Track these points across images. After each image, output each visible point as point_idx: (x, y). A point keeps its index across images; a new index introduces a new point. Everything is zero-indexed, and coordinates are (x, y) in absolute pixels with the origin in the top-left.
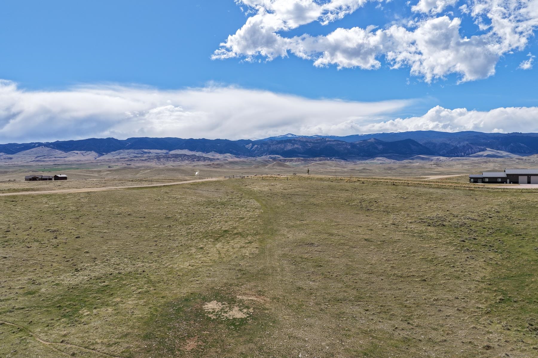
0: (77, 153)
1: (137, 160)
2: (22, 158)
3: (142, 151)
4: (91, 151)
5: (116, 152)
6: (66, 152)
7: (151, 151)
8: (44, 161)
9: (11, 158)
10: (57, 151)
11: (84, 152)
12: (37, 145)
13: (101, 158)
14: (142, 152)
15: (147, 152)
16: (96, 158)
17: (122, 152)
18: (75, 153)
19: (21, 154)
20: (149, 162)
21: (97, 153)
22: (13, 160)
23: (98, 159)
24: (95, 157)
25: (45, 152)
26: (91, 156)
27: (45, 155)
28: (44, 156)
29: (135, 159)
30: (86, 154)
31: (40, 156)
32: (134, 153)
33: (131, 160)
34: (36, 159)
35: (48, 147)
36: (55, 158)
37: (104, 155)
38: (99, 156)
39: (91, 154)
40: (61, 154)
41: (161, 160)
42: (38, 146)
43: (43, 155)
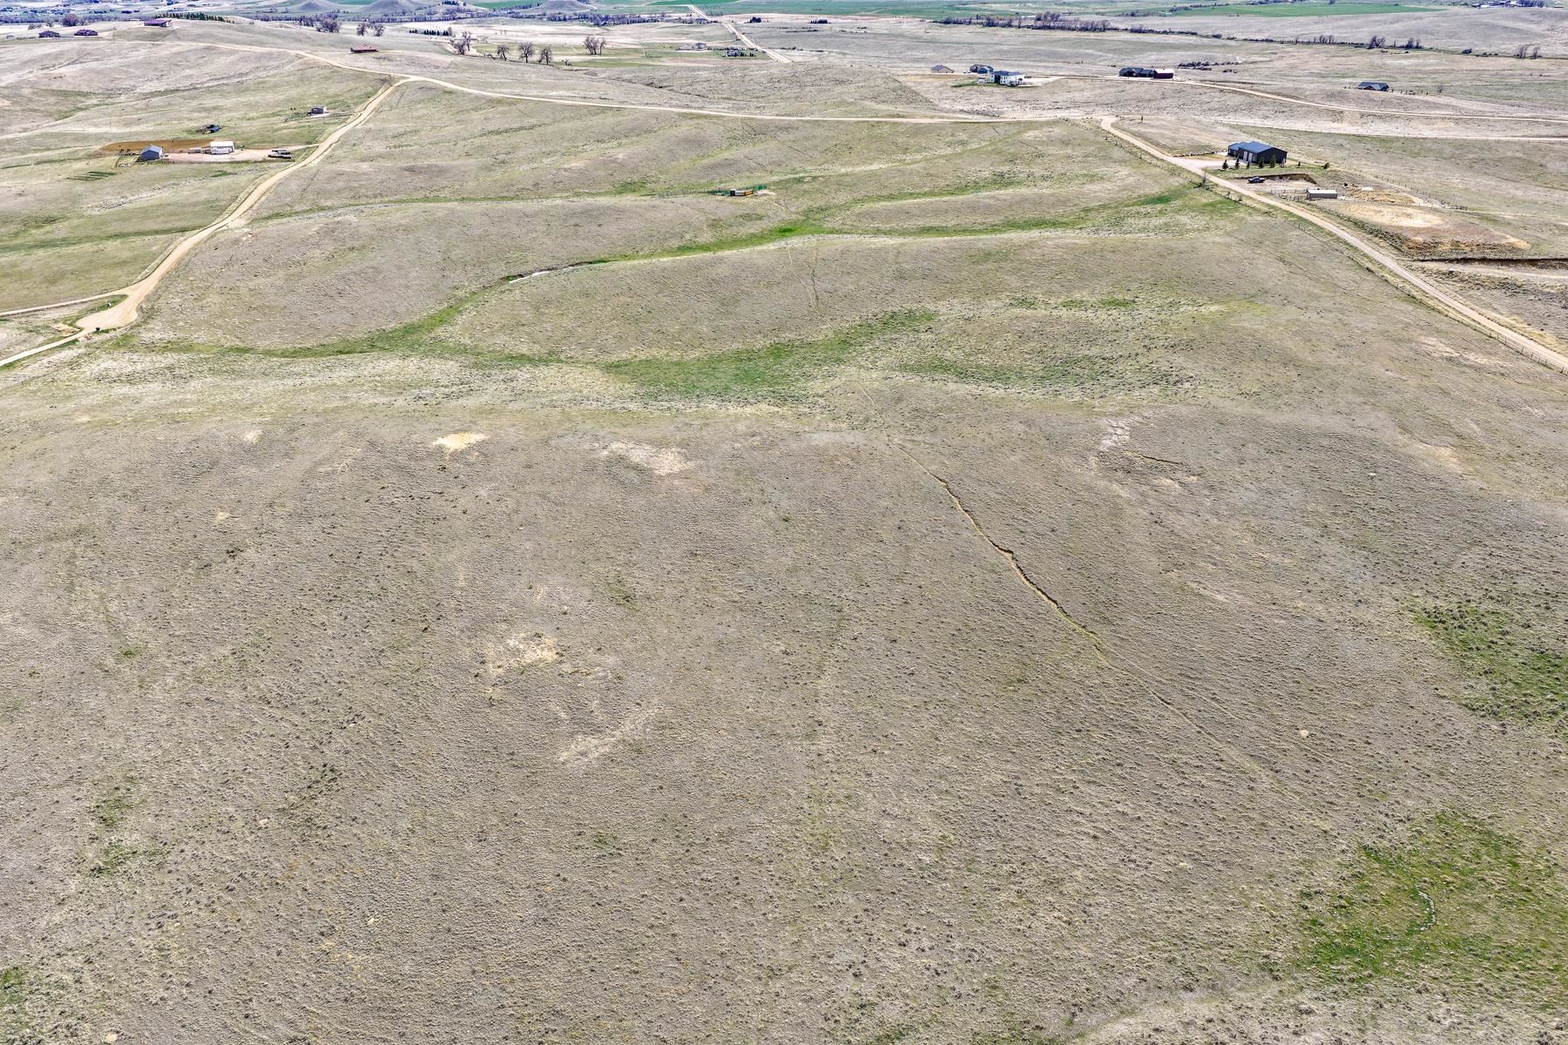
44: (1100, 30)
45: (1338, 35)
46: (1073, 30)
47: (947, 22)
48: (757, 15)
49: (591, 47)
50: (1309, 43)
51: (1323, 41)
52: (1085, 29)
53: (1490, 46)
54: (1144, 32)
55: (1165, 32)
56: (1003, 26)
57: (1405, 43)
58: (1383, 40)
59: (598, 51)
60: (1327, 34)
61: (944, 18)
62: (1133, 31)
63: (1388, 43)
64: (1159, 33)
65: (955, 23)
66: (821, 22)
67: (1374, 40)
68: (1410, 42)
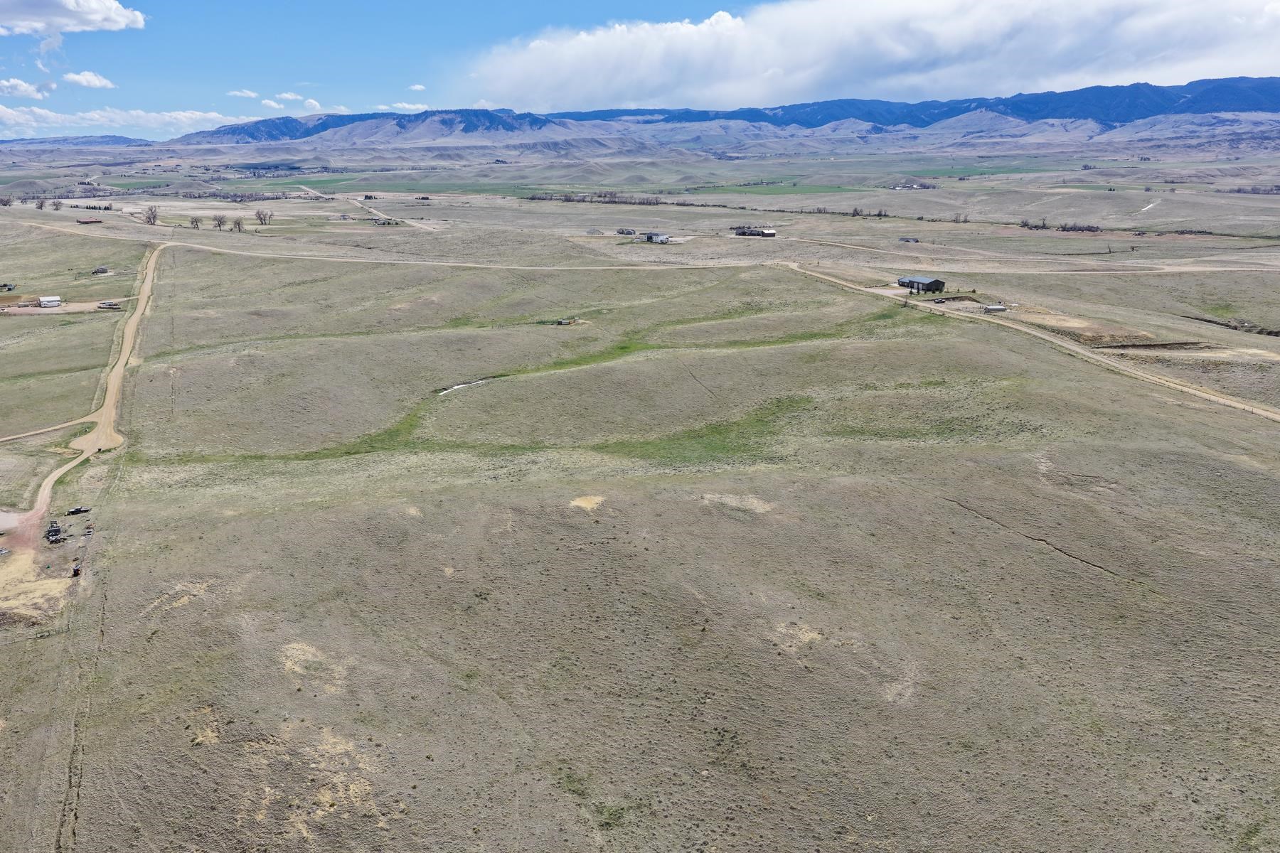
0: (1053, 125)
1: (1175, 147)
2: (936, 136)
3: (1215, 118)
4: (1086, 118)
5: (1147, 120)
6: (1029, 123)
7: (1243, 116)
8: (973, 145)
9: (915, 138)
10: (1011, 119)
11: (1071, 120)
12: (973, 105)
13: (1105, 137)
14: (1214, 121)
15: (1228, 120)
16: (1091, 138)
17: (1161, 122)
18: (1047, 123)
19: (937, 127)
20: (1203, 150)
21: (1101, 123)
22: (918, 141)
23: (1097, 139)
24: (1093, 134)
25: (984, 123)
26: (1083, 131)
27: (984, 129)
28: (982, 132)
29: (1172, 143)
30: (1074, 125)
31: (973, 133)
32: (1193, 123)
33: (1159, 146)
34: (964, 140)
35: (993, 111)
36: (1001, 136)
37: (1115, 127)
38: (1102, 132)
39: (1084, 127)
40: (1018, 126)
41: (1240, 146)
42: (975, 109)
43: (980, 130)
44: (654, 204)
45: (830, 208)
46: (634, 204)
47: (533, 199)
48: (369, 194)
49: (262, 218)
50: (810, 212)
51: (819, 211)
52: (640, 203)
53: (932, 215)
54: (687, 205)
55: (702, 205)
56: (579, 201)
57: (877, 213)
58: (861, 211)
59: (267, 222)
60: (821, 206)
61: (530, 196)
62: (678, 204)
63: (866, 212)
64: (698, 206)
65: (539, 199)
66: (423, 198)
67: (855, 210)
68: (880, 212)
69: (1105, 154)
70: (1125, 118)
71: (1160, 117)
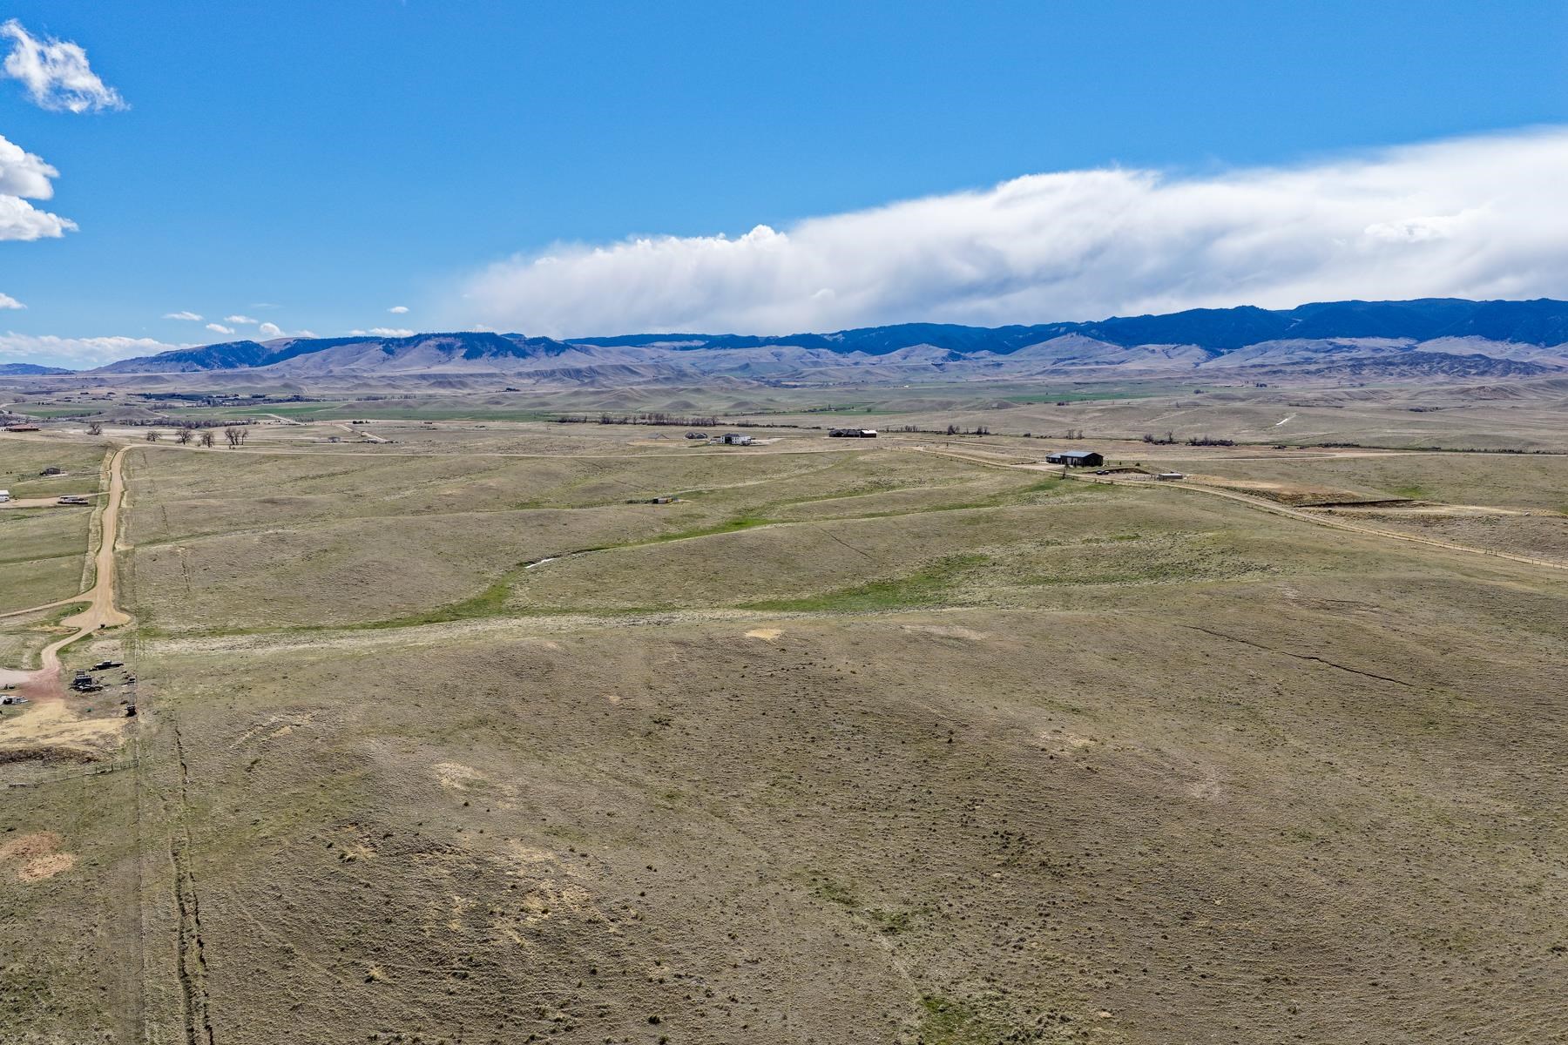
0: (1153, 351)
1: (1292, 373)
2: (1022, 364)
3: (1331, 344)
4: (1189, 344)
5: (1256, 346)
6: (1127, 349)
7: (1361, 342)
8: (1066, 373)
9: (999, 365)
10: (1107, 344)
11: (1173, 346)
12: (1062, 330)
13: (1213, 364)
14: (1330, 347)
15: (1345, 347)
16: (1197, 365)
17: (1272, 348)
18: (1147, 349)
19: (1023, 354)
20: (1323, 377)
21: (1206, 350)
22: (1002, 369)
23: (1203, 366)
24: (1198, 361)
25: (1076, 348)
26: (1187, 357)
27: (1076, 355)
28: (1074, 358)
29: (1289, 369)
30: (1176, 352)
31: (1065, 359)
32: (1307, 349)
33: (1275, 372)
34: (1054, 367)
35: (1085, 335)
36: (1097, 363)
37: (1223, 354)
38: (1209, 359)
39: (1188, 353)
40: (1115, 352)
41: (1363, 372)
42: (1065, 333)
43: (1070, 356)
44: (710, 425)
45: (921, 426)
46: (687, 425)
47: (562, 422)
49: (233, 437)
50: (897, 432)
51: (908, 430)
52: (693, 425)
53: (1039, 431)
54: (751, 426)
55: (768, 426)
56: (620, 423)
57: (976, 430)
58: (958, 429)
59: (240, 441)
60: (910, 425)
61: (559, 419)
62: (739, 425)
63: (962, 430)
64: (764, 426)
65: (570, 421)
67: (951, 428)
68: (980, 429)
69: (1215, 380)
70: (1234, 344)
71: (1271, 343)
